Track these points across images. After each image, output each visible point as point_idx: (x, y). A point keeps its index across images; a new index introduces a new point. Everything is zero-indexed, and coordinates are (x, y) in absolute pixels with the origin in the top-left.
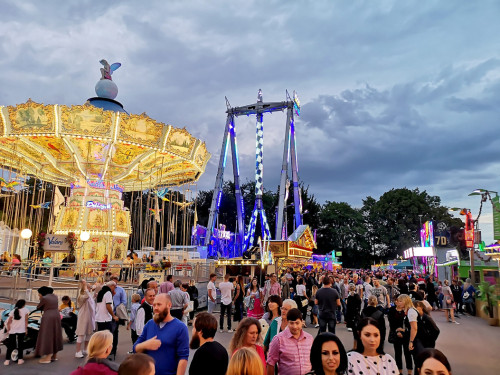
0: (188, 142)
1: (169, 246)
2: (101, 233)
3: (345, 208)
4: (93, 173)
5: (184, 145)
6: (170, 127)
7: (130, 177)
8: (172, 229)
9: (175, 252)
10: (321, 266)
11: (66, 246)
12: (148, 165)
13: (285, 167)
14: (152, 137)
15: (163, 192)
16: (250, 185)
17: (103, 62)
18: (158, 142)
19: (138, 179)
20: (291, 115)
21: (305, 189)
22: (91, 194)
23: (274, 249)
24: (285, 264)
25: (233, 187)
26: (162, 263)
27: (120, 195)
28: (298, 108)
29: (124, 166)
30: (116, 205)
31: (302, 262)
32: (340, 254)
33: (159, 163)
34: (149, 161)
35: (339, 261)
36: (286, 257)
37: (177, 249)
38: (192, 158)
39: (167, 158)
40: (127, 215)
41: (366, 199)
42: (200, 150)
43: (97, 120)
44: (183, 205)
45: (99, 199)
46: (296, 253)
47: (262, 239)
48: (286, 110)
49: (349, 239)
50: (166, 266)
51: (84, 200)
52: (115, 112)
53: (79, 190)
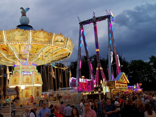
0: (63, 40)
1: (60, 88)
2: (29, 85)
3: (141, 62)
4: (23, 59)
5: (62, 41)
6: (54, 34)
7: (39, 58)
8: (61, 80)
9: (63, 91)
10: (132, 91)
11: (15, 92)
12: (46, 52)
13: (109, 46)
14: (47, 40)
15: (54, 64)
16: (93, 56)
17: (22, 8)
18: (50, 42)
19: (43, 59)
20: (109, 21)
21: (120, 55)
22: (23, 68)
23: (108, 85)
24: (115, 92)
25: (86, 58)
26: (58, 96)
27: (36, 67)
28: (113, 17)
29: (36, 54)
30: (34, 72)
31: (123, 90)
32: (141, 84)
33: (51, 51)
34: (47, 50)
35: (141, 88)
36: (115, 88)
37: (64, 89)
38: (66, 47)
39: (55, 48)
40: (40, 76)
41: (151, 57)
42: (69, 43)
43: (22, 35)
44: (64, 69)
45: (26, 70)
46: (120, 86)
47: (103, 81)
48: (107, 19)
49: (145, 77)
50: (59, 97)
51: (20, 71)
52: (29, 30)
53: (18, 67)
